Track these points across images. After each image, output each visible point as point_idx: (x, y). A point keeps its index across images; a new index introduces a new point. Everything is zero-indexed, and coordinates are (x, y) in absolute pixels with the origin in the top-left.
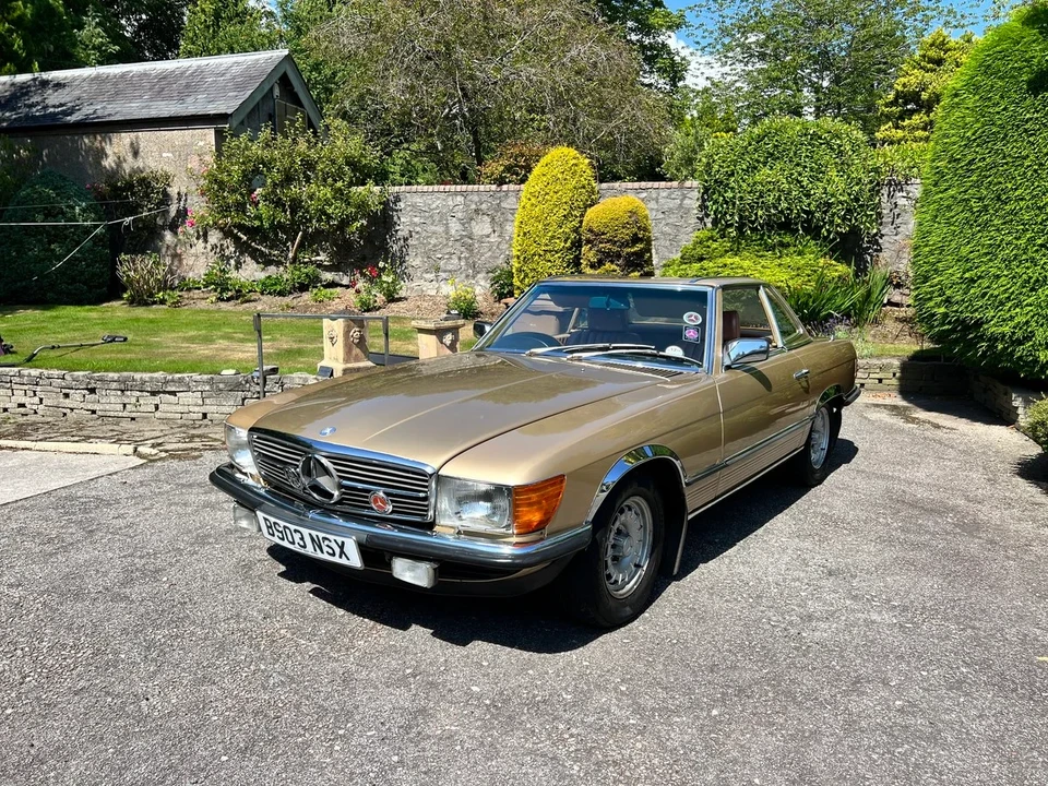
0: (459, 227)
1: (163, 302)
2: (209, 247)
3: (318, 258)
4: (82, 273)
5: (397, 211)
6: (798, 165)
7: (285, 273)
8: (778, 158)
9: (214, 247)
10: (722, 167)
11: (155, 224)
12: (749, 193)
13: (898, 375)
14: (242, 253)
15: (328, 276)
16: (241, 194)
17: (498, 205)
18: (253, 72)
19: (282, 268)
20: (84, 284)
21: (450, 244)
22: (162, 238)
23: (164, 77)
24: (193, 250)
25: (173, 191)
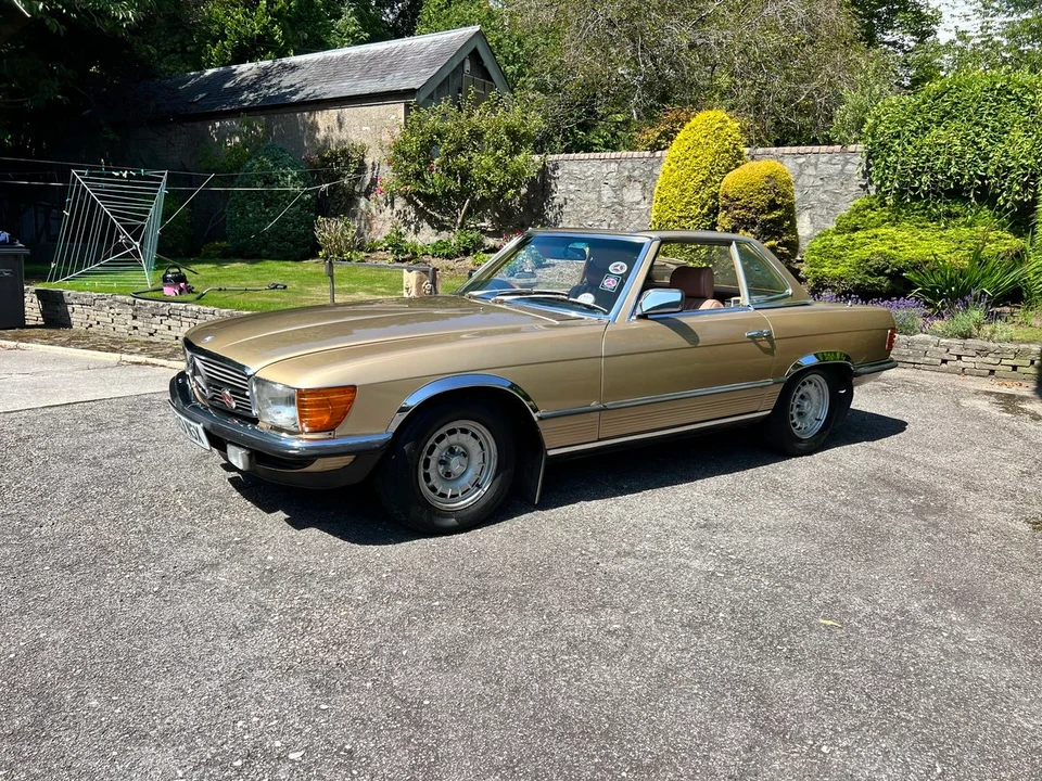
0: (611, 194)
1: (350, 260)
2: (395, 213)
3: (483, 224)
4: (290, 233)
5: (555, 179)
6: (977, 124)
7: (452, 238)
8: (955, 117)
9: (399, 212)
10: (888, 128)
11: (354, 191)
12: (914, 156)
13: (1036, 362)
14: (420, 219)
15: (490, 242)
16: (419, 163)
17: (651, 171)
18: (445, 50)
19: (452, 234)
20: (292, 242)
21: (602, 211)
22: (357, 203)
23: (374, 58)
24: (381, 216)
25: (368, 161)
